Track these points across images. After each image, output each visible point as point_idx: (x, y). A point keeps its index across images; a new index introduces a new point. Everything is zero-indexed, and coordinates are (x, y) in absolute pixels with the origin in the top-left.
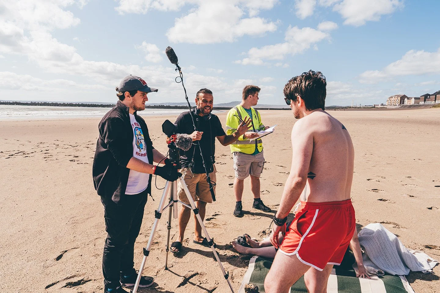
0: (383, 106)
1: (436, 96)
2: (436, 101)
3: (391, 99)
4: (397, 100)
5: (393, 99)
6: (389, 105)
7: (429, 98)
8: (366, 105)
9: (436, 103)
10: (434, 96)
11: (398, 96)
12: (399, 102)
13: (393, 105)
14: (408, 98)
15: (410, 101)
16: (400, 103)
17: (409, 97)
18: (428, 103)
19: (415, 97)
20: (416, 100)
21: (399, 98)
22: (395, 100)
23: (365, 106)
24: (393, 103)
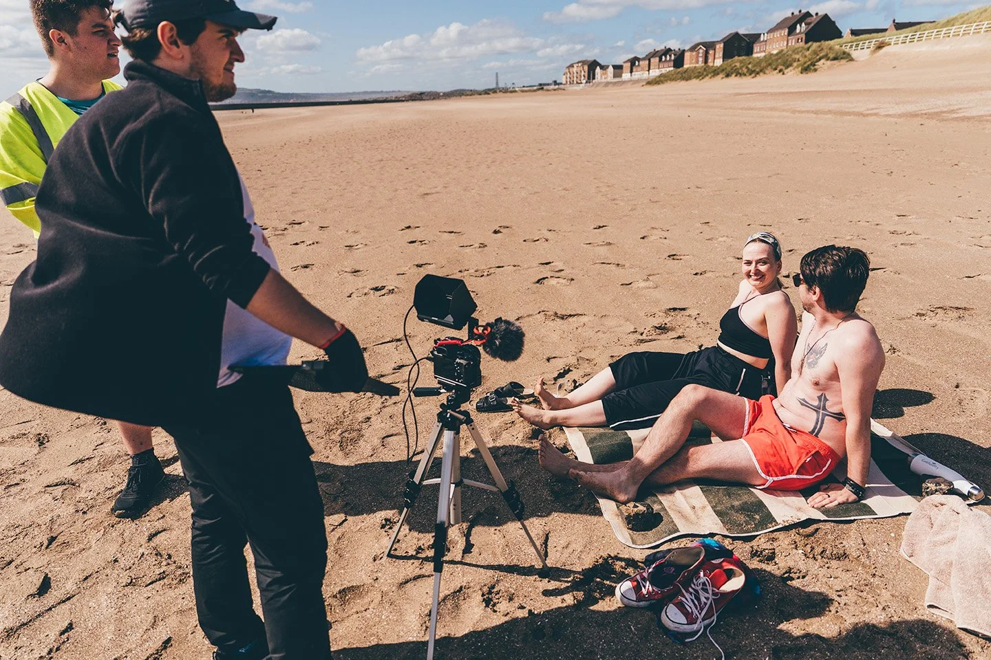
0: (557, 86)
1: (649, 60)
2: (650, 71)
3: (571, 69)
4: (583, 73)
5: (575, 69)
6: (568, 83)
7: (639, 65)
8: (525, 85)
9: (650, 74)
10: (647, 62)
11: (584, 62)
12: (586, 76)
13: (575, 82)
14: (603, 68)
15: (606, 74)
16: (589, 78)
17: (603, 64)
18: (637, 75)
19: (614, 64)
20: (617, 71)
21: (586, 68)
22: (579, 72)
23: (524, 87)
24: (575, 78)
